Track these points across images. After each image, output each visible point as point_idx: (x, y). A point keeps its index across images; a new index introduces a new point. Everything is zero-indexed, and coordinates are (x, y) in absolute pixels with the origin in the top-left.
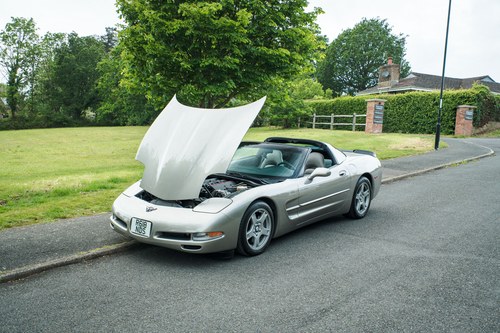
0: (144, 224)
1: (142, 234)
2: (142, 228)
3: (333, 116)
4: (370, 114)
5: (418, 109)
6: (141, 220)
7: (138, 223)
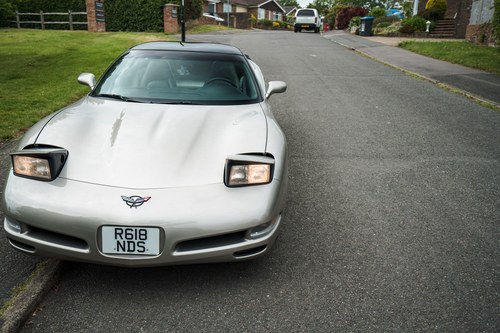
0: (140, 235)
1: (136, 252)
2: (136, 242)
3: (41, 14)
4: (91, 12)
6: (129, 228)
7: (120, 234)
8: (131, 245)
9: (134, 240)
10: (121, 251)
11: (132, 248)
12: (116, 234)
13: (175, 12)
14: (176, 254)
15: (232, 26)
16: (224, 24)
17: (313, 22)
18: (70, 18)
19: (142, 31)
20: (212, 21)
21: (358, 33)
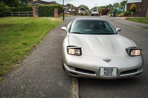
0: (111, 70)
1: (109, 75)
2: (110, 72)
3: (19, 12)
4: (34, 11)
5: (43, 10)
6: (108, 68)
7: (105, 70)
8: (108, 73)
9: (109, 71)
10: (105, 75)
11: (108, 74)
12: (104, 70)
13: (57, 11)
14: (121, 75)
15: (72, 15)
16: (70, 14)
17: (97, 13)
18: (28, 13)
19: (47, 17)
20: (67, 13)
21: (111, 16)
